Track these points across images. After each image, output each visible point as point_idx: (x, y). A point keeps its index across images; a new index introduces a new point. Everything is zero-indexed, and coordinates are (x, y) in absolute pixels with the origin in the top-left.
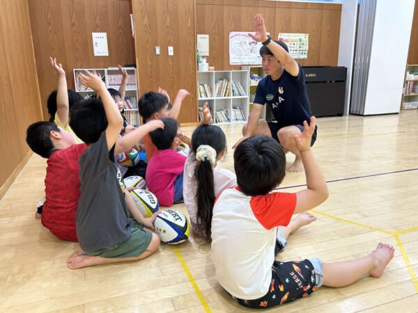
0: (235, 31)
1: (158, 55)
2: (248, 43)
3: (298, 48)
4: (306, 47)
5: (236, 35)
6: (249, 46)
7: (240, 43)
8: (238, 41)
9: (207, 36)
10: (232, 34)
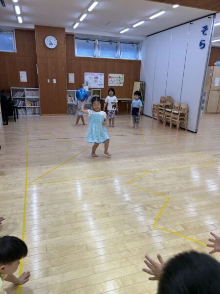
0: (87, 72)
1: (49, 83)
2: (93, 78)
3: (118, 81)
4: (123, 81)
8: (89, 77)
9: (73, 74)
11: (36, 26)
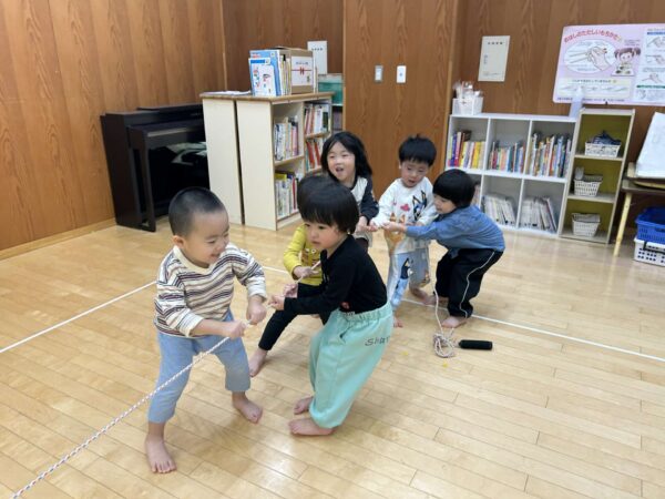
0: (579, 24)
1: (379, 82)
2: (611, 50)
5: (579, 34)
6: (612, 60)
7: (589, 53)
8: (585, 49)
9: (506, 39)
10: (569, 31)
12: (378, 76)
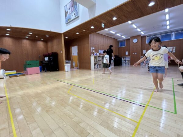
4: (175, 50)
11: (131, 37)
12: (134, 54)
